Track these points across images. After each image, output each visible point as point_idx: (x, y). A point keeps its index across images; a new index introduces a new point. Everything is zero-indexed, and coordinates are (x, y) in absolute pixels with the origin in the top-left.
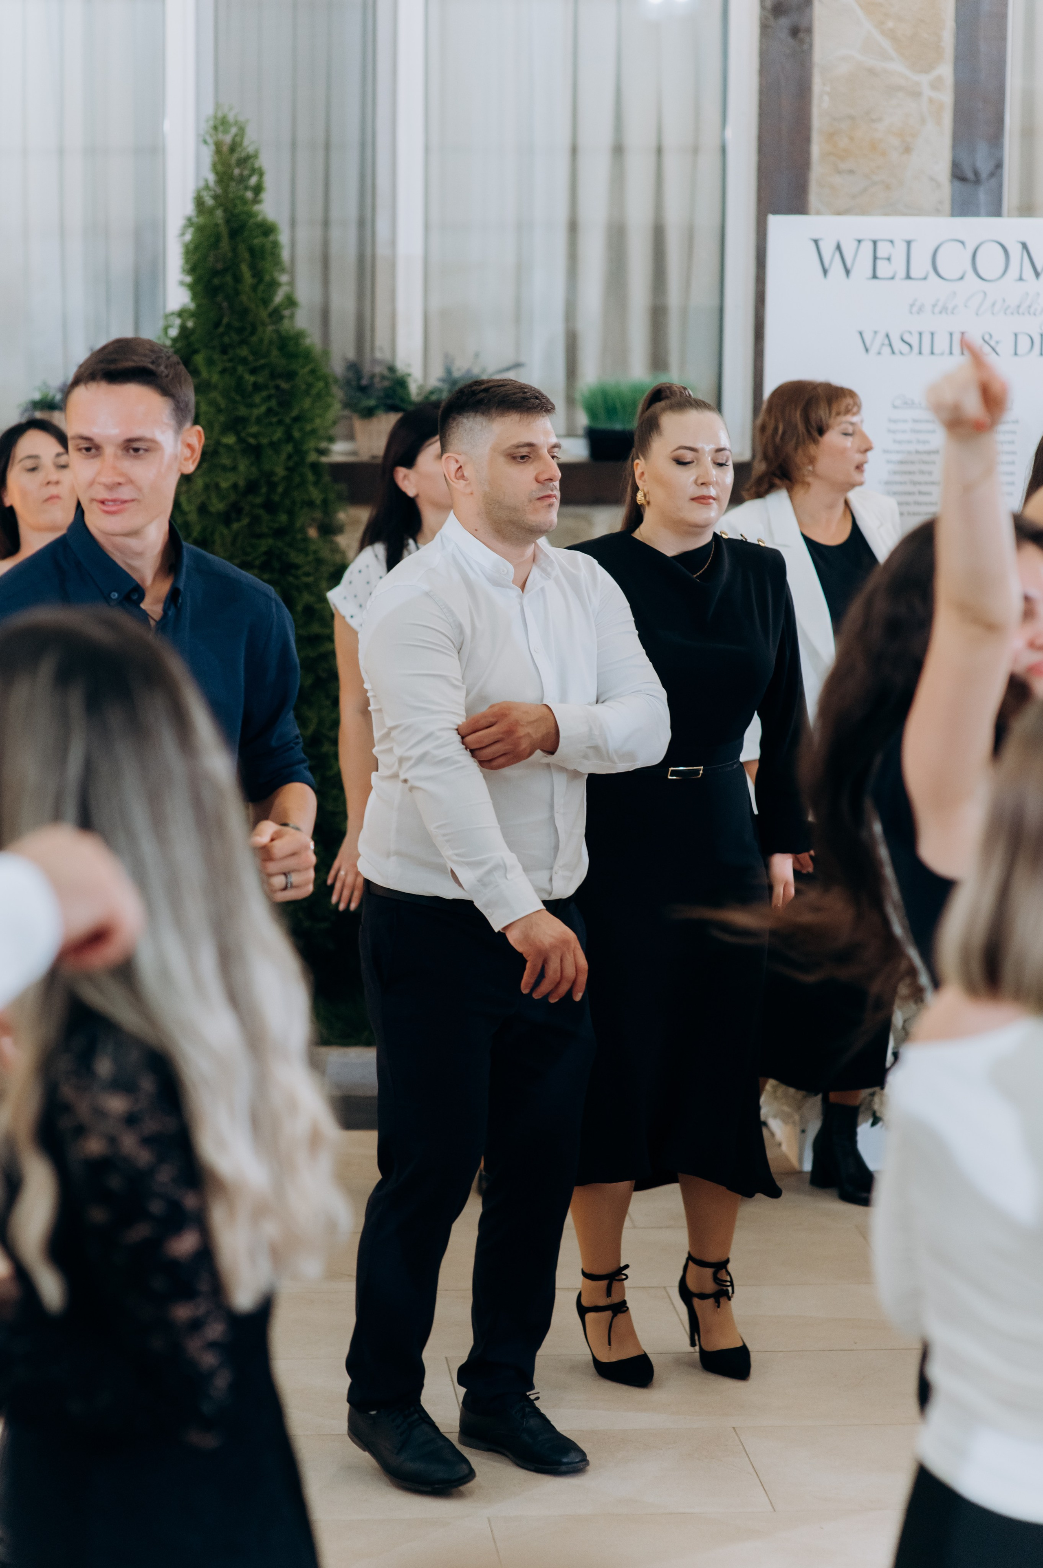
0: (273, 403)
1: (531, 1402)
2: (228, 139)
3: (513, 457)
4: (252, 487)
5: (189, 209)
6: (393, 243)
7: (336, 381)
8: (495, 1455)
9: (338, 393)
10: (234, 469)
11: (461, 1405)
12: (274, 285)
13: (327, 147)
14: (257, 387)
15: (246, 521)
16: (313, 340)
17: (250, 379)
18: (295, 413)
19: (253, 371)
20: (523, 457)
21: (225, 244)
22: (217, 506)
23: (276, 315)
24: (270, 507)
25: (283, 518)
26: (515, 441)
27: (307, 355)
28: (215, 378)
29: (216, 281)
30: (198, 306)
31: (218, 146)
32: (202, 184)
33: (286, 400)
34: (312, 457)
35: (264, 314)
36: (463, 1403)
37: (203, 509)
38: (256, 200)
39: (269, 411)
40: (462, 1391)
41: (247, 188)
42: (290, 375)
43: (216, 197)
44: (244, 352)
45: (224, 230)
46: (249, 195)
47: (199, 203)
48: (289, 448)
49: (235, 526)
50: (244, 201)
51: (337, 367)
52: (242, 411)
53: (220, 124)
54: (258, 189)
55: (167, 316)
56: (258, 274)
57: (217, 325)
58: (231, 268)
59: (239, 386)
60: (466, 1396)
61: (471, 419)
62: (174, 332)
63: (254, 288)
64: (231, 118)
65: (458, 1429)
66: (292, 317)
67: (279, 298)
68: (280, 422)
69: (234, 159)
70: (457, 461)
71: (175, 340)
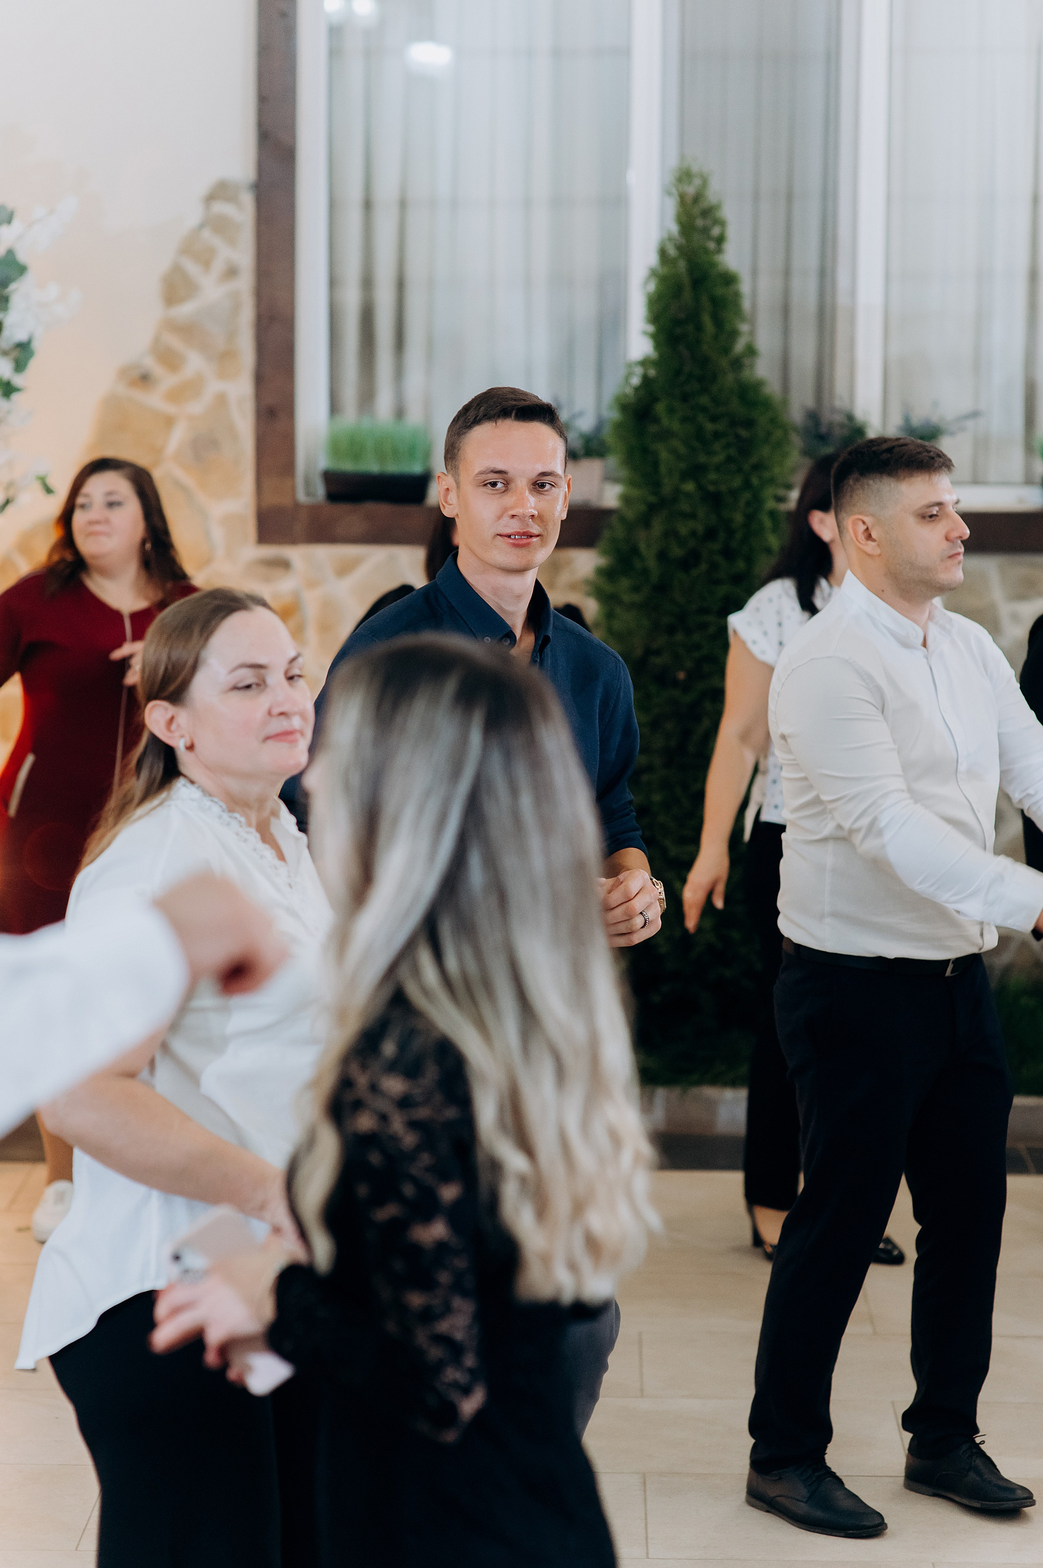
0: (732, 451)
1: (977, 1446)
2: (691, 190)
3: (923, 517)
4: (710, 534)
5: (652, 259)
6: (853, 293)
7: (796, 430)
8: (940, 1500)
9: (797, 441)
10: (693, 516)
11: (907, 1452)
12: (734, 334)
13: (790, 197)
14: (717, 435)
15: (703, 567)
16: (773, 388)
17: (709, 427)
18: (754, 460)
19: (714, 419)
20: (931, 516)
21: (687, 295)
22: (677, 552)
23: (737, 364)
24: (728, 553)
25: (741, 565)
26: (925, 502)
27: (766, 404)
28: (676, 426)
29: (678, 331)
30: (661, 356)
31: (682, 197)
32: (666, 236)
33: (745, 448)
34: (770, 504)
35: (724, 362)
36: (910, 1449)
37: (662, 556)
38: (719, 251)
39: (729, 459)
40: (908, 1436)
41: (710, 238)
42: (749, 423)
43: (679, 248)
44: (704, 400)
45: (686, 280)
46: (712, 245)
47: (663, 253)
48: (747, 496)
49: (695, 572)
50: (706, 251)
51: (796, 414)
52: (702, 459)
53: (684, 176)
54: (720, 240)
55: (630, 365)
56: (719, 323)
57: (678, 373)
58: (693, 317)
59: (699, 434)
60: (912, 1440)
61: (877, 480)
62: (636, 381)
63: (716, 337)
64: (695, 169)
65: (903, 1474)
66: (752, 366)
67: (739, 346)
68: (740, 470)
69: (696, 211)
70: (864, 523)
71: (637, 389)
